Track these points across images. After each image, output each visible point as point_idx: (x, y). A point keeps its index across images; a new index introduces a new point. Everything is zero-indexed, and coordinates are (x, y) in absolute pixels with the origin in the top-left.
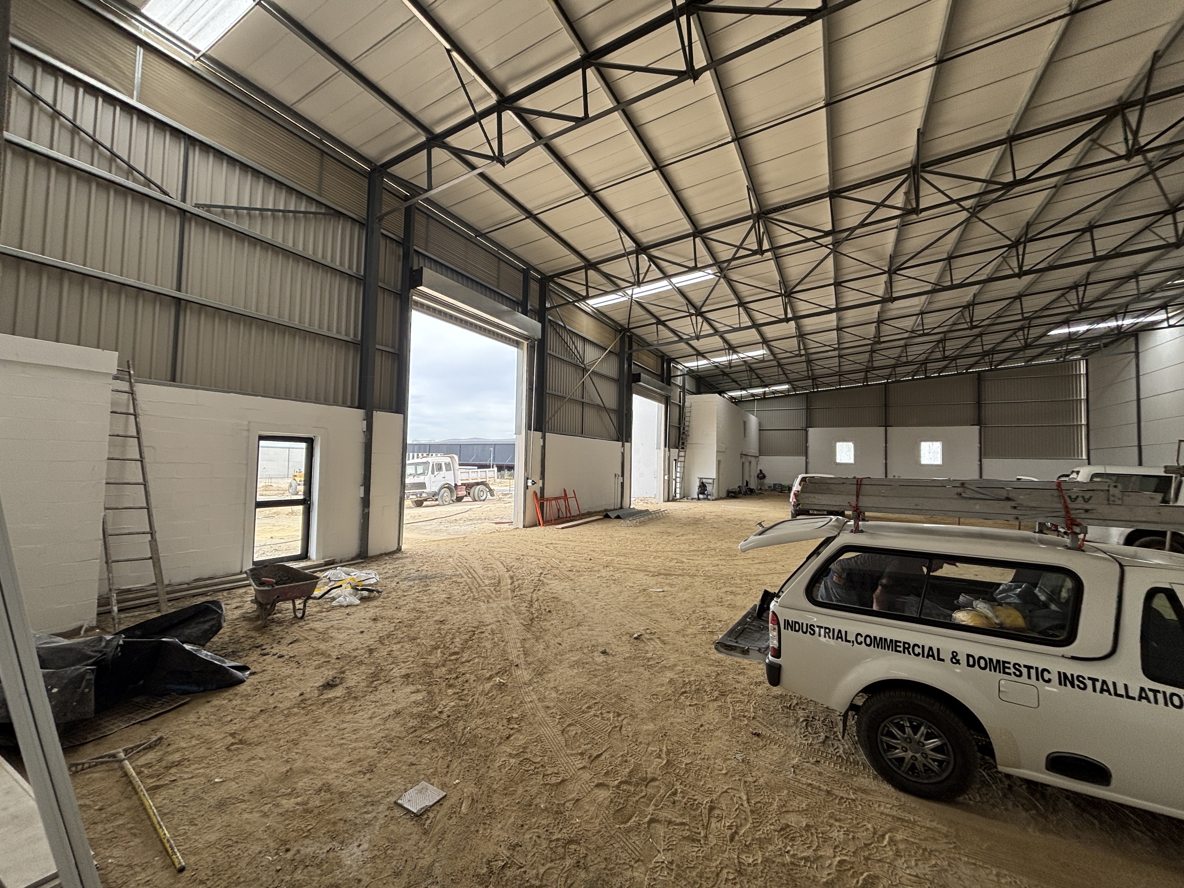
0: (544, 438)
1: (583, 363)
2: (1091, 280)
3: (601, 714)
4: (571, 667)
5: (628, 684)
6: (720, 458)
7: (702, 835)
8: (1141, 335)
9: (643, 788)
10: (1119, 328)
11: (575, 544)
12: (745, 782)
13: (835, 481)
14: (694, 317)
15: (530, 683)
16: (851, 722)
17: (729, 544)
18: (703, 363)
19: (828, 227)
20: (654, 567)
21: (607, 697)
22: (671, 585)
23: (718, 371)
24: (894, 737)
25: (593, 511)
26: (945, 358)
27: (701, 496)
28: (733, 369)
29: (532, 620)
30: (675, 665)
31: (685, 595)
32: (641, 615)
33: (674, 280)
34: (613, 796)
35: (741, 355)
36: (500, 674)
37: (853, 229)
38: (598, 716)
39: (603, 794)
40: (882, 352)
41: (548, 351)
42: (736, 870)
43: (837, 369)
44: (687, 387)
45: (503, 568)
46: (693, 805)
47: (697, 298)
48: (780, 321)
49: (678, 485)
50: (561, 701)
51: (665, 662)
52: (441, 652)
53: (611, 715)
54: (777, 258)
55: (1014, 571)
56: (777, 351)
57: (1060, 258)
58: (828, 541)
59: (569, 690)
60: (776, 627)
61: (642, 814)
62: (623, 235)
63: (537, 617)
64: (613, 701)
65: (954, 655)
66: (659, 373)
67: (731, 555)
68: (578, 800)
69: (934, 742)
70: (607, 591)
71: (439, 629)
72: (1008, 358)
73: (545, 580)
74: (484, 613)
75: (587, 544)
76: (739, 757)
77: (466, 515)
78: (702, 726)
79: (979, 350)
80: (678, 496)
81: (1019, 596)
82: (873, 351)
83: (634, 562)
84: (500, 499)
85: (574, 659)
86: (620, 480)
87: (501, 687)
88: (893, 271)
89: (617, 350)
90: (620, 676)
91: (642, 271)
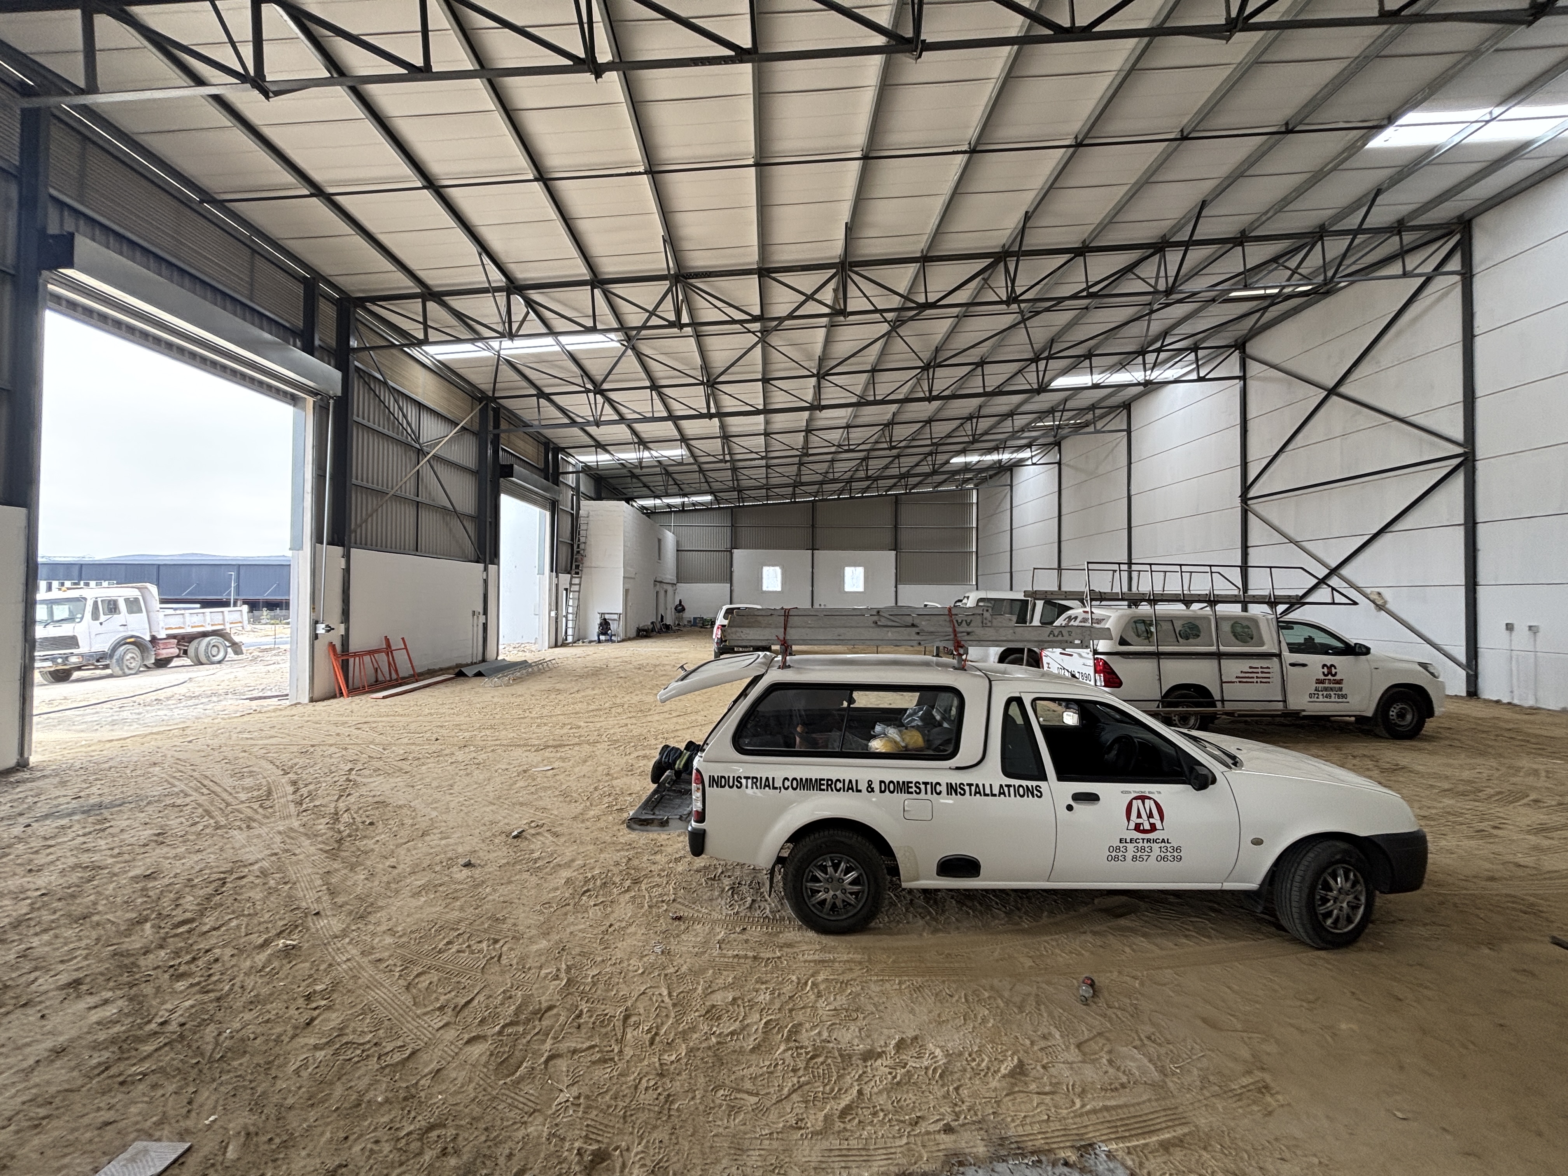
0: (347, 556)
1: (417, 440)
2: (982, 413)
3: (469, 946)
4: (416, 895)
5: (507, 899)
6: (627, 586)
7: (616, 1051)
8: (1015, 469)
9: (537, 1022)
10: (1000, 461)
11: (409, 719)
12: (666, 975)
13: (763, 613)
14: (591, 395)
15: (344, 933)
16: (778, 877)
17: (640, 697)
18: (603, 458)
19: (757, 311)
20: (538, 738)
21: (477, 923)
22: (563, 759)
23: (625, 471)
24: (817, 880)
25: (437, 667)
26: (868, 478)
27: (602, 638)
28: (644, 470)
29: (340, 841)
30: (573, 861)
31: (585, 769)
32: (522, 804)
33: (563, 339)
34: (492, 1048)
35: (655, 454)
36: (284, 934)
37: (781, 320)
38: (463, 952)
39: (477, 1050)
40: (809, 466)
41: (355, 418)
42: (658, 1074)
43: (764, 481)
44: (582, 489)
45: (275, 770)
46: (605, 1020)
47: (597, 370)
48: (701, 416)
49: (570, 624)
50: (402, 946)
51: (559, 859)
52: (153, 926)
53: (484, 945)
54: (698, 336)
55: (918, 694)
56: (698, 452)
57: (961, 388)
58: (756, 680)
59: (414, 928)
60: (700, 786)
61: (537, 1054)
62: (486, 260)
63: (350, 836)
64: (486, 926)
65: (870, 783)
66: (541, 465)
67: (643, 710)
68: (439, 1071)
69: (853, 875)
70: (467, 780)
71: (143, 889)
72: (920, 483)
73: (359, 779)
74: (244, 846)
75: (429, 718)
76: (658, 950)
77: (182, 690)
78: (611, 926)
79: (895, 472)
80: (570, 639)
81: (921, 718)
82: (801, 464)
83: (507, 735)
84: (254, 659)
85: (419, 883)
86: (482, 619)
87: (288, 952)
88: (821, 375)
89: (476, 427)
90: (494, 890)
91: (517, 317)
